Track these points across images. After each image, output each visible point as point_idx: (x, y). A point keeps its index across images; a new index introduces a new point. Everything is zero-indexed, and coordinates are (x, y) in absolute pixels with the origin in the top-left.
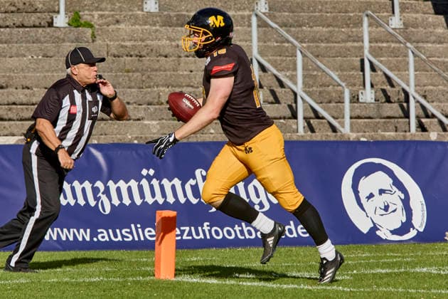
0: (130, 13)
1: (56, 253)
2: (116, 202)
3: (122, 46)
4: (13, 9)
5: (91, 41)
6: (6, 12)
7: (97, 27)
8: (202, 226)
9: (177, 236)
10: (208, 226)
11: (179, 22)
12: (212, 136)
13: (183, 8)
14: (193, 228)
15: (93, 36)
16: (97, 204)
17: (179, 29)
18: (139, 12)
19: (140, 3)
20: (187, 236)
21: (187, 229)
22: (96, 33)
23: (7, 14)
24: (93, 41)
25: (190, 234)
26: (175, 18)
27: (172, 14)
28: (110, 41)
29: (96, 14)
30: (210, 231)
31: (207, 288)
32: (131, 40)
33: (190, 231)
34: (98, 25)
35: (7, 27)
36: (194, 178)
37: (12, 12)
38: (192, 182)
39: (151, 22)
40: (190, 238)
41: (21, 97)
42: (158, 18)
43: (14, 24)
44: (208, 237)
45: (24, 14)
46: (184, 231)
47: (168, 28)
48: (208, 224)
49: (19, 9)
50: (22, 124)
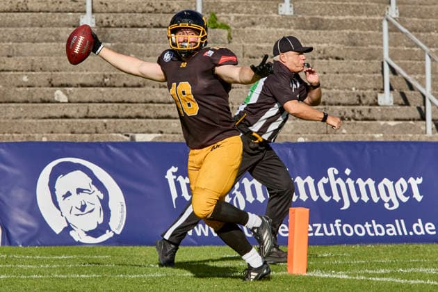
0: (265, 16)
1: (191, 248)
2: (251, 199)
3: (258, 48)
4: (151, 9)
5: (227, 42)
6: (143, 12)
7: (233, 28)
8: (334, 223)
9: (310, 232)
10: (339, 223)
11: (313, 25)
12: (344, 136)
13: (317, 11)
14: (325, 225)
15: (230, 37)
16: (232, 201)
17: (313, 31)
18: (275, 15)
19: (275, 6)
20: (319, 232)
21: (319, 226)
22: (232, 35)
23: (144, 15)
24: (230, 42)
25: (322, 230)
26: (309, 22)
27: (306, 17)
28: (246, 42)
29: (232, 16)
30: (341, 228)
31: (338, 282)
32: (266, 42)
33: (322, 227)
34: (235, 27)
35: (145, 26)
36: (327, 176)
37: (149, 12)
38: (324, 180)
39: (286, 25)
40: (322, 234)
41: (159, 95)
42: (293, 21)
43: (151, 24)
44: (340, 234)
45: (162, 14)
46: (316, 227)
47: (302, 31)
48: (340, 221)
49: (156, 10)
50: (159, 122)
